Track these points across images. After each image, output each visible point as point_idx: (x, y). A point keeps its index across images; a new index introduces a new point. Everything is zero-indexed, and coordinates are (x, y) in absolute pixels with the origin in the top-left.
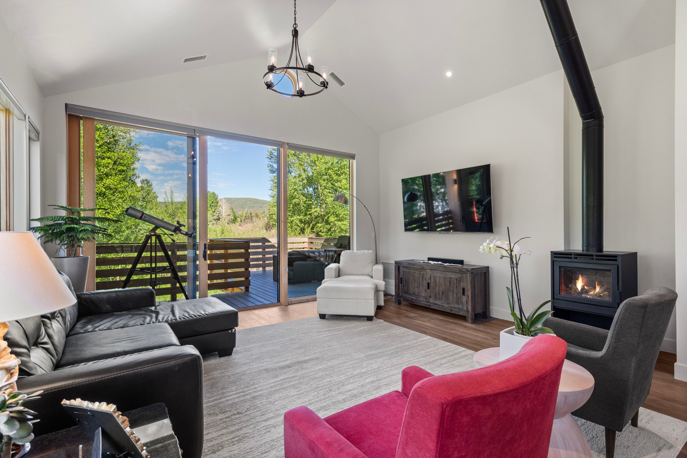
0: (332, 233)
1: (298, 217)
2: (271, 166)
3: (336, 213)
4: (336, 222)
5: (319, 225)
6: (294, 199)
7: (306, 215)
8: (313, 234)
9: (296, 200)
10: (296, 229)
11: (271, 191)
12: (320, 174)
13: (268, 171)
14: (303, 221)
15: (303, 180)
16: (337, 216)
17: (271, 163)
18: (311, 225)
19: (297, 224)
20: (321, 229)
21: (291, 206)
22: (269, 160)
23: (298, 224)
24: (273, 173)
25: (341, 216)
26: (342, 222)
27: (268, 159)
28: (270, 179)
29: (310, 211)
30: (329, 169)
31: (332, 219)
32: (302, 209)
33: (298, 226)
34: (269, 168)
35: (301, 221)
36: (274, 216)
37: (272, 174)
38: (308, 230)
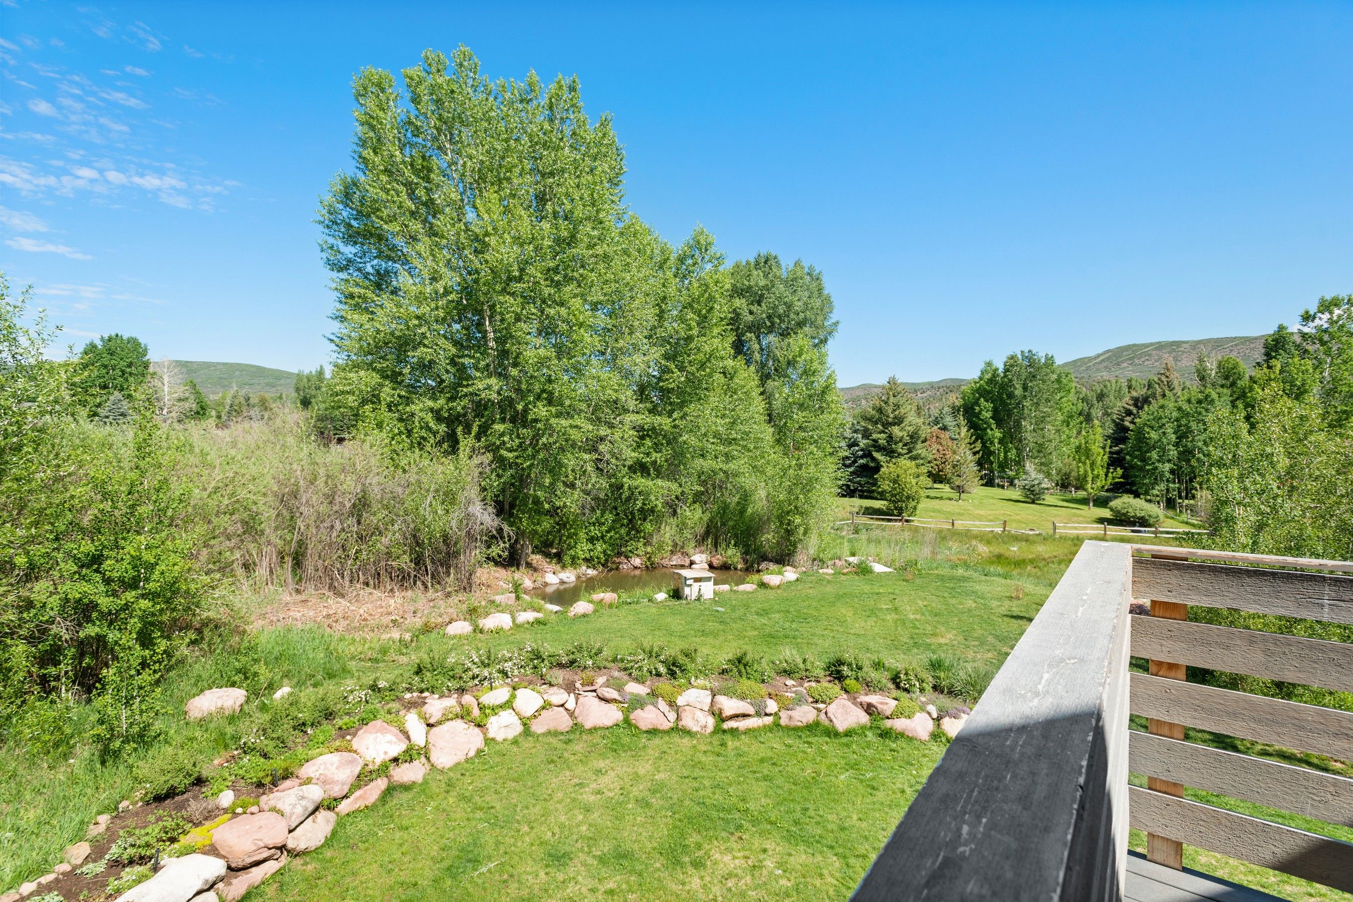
1: (430, 403)
2: (332, 248)
3: (551, 392)
4: (553, 421)
5: (498, 427)
6: (415, 348)
7: (452, 399)
8: (486, 454)
9: (424, 350)
10: (424, 440)
13: (322, 263)
14: (446, 415)
16: (552, 402)
17: (331, 240)
18: (475, 429)
19: (427, 423)
20: (506, 439)
21: (407, 371)
22: (327, 231)
23: (431, 424)
24: (338, 271)
25: (567, 403)
26: (571, 421)
27: (321, 228)
28: (334, 285)
29: (469, 385)
30: (530, 262)
31: (540, 410)
32: (443, 380)
33: (429, 429)
34: (324, 255)
35: (437, 415)
36: (351, 398)
37: (335, 274)
38: (466, 443)
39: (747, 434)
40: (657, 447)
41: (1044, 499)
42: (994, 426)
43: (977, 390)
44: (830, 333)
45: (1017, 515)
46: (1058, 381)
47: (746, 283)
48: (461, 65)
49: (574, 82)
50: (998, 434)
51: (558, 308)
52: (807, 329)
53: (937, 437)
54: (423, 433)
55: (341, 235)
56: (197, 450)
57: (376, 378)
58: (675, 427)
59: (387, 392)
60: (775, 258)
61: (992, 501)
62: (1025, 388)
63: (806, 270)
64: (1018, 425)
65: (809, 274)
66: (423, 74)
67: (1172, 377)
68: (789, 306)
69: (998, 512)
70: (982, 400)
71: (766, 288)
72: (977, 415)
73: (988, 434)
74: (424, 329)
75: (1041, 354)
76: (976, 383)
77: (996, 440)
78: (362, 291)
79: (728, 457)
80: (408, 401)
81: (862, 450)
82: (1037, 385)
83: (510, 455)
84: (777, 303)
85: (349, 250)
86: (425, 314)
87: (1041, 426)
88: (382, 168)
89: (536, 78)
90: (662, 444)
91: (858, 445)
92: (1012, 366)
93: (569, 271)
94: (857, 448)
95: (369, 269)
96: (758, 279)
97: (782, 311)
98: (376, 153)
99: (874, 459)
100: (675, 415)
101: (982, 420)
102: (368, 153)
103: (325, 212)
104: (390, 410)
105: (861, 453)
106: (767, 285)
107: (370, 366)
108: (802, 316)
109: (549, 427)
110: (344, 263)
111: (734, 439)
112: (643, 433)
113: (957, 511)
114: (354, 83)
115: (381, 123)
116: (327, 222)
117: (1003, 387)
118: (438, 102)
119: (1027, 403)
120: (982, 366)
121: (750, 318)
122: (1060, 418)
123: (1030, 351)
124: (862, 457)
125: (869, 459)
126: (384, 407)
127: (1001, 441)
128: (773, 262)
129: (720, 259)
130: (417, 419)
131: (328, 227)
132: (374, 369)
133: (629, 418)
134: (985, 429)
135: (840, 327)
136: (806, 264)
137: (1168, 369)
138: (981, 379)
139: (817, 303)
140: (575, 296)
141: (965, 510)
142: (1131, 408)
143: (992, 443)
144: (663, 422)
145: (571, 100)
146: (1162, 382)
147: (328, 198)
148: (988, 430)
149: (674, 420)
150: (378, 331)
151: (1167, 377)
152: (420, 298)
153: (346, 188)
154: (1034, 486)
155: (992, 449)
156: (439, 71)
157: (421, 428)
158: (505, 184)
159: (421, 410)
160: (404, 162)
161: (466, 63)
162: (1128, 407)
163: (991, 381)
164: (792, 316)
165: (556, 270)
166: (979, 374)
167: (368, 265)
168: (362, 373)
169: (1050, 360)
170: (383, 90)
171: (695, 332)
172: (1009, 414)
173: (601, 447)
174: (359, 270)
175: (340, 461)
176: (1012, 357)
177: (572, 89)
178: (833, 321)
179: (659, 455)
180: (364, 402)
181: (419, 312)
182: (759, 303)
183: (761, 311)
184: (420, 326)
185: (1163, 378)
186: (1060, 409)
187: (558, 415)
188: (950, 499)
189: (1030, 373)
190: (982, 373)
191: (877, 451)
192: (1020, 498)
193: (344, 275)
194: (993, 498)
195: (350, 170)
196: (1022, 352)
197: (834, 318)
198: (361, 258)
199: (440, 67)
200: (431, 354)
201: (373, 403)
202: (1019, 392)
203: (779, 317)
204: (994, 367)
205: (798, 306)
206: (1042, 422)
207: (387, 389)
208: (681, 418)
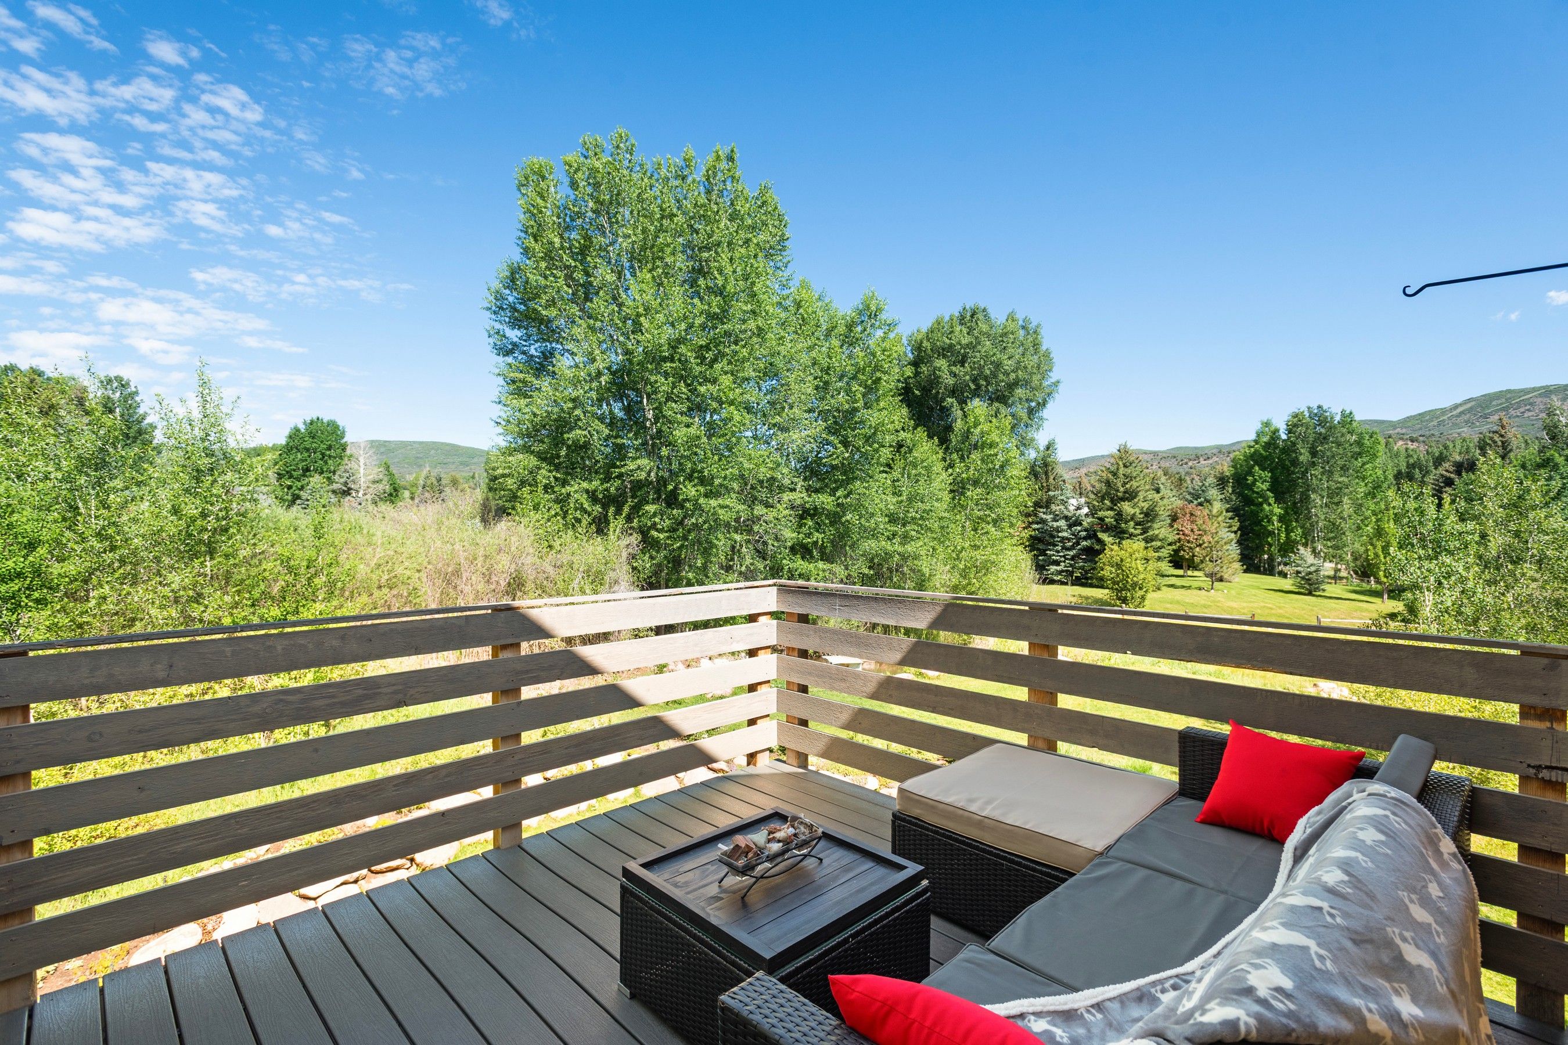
0: (689, 531)
1: (585, 485)
2: (498, 333)
3: (701, 472)
4: (702, 501)
5: (651, 508)
6: (571, 429)
7: (607, 478)
8: (635, 535)
9: (578, 432)
10: (578, 521)
11: (500, 406)
12: (655, 358)
13: (490, 348)
14: (601, 496)
15: (599, 374)
16: (702, 481)
17: (498, 326)
18: (626, 509)
19: (581, 504)
20: (657, 520)
21: (563, 453)
22: (493, 317)
23: (586, 506)
24: (504, 356)
25: (717, 482)
26: (720, 501)
27: (488, 314)
28: (497, 371)
29: (623, 466)
30: (681, 341)
31: (689, 490)
32: (597, 461)
33: (585, 511)
34: (491, 340)
35: (592, 496)
36: (510, 481)
37: (501, 359)
38: (617, 524)
39: (928, 512)
40: (818, 527)
41: (1324, 590)
42: (1272, 501)
43: (1252, 456)
44: (1049, 395)
45: (1280, 608)
46: (1359, 443)
47: (948, 341)
48: (618, 147)
49: (732, 151)
50: (1278, 510)
51: (709, 386)
52: (1019, 392)
53: (1192, 514)
54: (578, 514)
55: (507, 319)
56: (365, 531)
57: (533, 461)
58: (838, 505)
59: (545, 475)
60: (984, 310)
61: (1254, 591)
62: (1314, 453)
63: (1021, 323)
64: (1305, 498)
65: (1023, 327)
66: (582, 159)
67: (1510, 435)
68: (998, 365)
69: (1255, 605)
70: (1257, 468)
71: (969, 345)
72: (1250, 487)
73: (1262, 510)
74: (577, 412)
75: (1335, 411)
76: (1250, 447)
77: (1275, 518)
78: (521, 376)
79: (906, 538)
80: (564, 483)
81: (1086, 530)
82: (1330, 449)
83: (662, 536)
84: (982, 362)
85: (514, 335)
86: (578, 397)
87: (1336, 500)
88: (541, 255)
89: (692, 153)
90: (825, 524)
91: (1080, 524)
92: (1295, 425)
93: (721, 348)
94: (1079, 528)
95: (533, 352)
96: (962, 337)
97: (988, 372)
98: (536, 241)
99: (1100, 541)
100: (839, 493)
101: (1257, 493)
102: (530, 242)
103: (492, 298)
104: (546, 492)
105: (1084, 534)
106: (971, 343)
107: (526, 449)
108: (1013, 376)
109: (697, 507)
110: (510, 347)
111: (913, 518)
112: (805, 513)
113: (1203, 602)
114: (517, 175)
115: (541, 212)
116: (494, 308)
117: (1286, 450)
118: (597, 185)
119: (1316, 471)
120: (1258, 426)
121: (951, 381)
122: (1362, 490)
123: (1319, 407)
124: (1085, 538)
125: (1094, 541)
126: (540, 489)
127: (1281, 519)
128: (980, 316)
129: (891, 326)
130: (572, 501)
131: (495, 313)
132: (532, 452)
133: (787, 497)
134: (1261, 504)
135: (1061, 387)
136: (1020, 316)
137: (1503, 427)
138: (1256, 442)
139: (1031, 361)
140: (726, 373)
141: (1214, 601)
142: (1452, 476)
143: (1270, 521)
144: (825, 500)
145: (729, 170)
146: (1495, 442)
147: (496, 285)
148: (1265, 506)
149: (839, 498)
150: (535, 415)
151: (1502, 436)
152: (575, 382)
153: (512, 274)
154: (1310, 573)
155: (1270, 528)
156: (596, 154)
157: (576, 509)
158: (659, 263)
159: (576, 492)
160: (562, 248)
161: (622, 145)
162: (1448, 474)
163: (1267, 446)
164: (1001, 376)
165: (707, 348)
166: (1253, 437)
167: (532, 347)
168: (521, 456)
169: (1347, 419)
170: (544, 178)
171: (860, 404)
172: (1294, 484)
173: (756, 528)
174: (524, 353)
175: (497, 542)
176: (1296, 416)
177: (730, 159)
178: (1053, 380)
179: (821, 536)
180: (523, 483)
181: (574, 394)
182: (962, 363)
183: (964, 372)
184: (575, 408)
185: (1496, 438)
186: (1364, 479)
187: (706, 496)
188: (1200, 589)
189: (1320, 434)
190: (1258, 435)
191: (1104, 531)
192: (1293, 588)
193: (510, 359)
194: (1259, 588)
195: (516, 256)
196: (1309, 408)
197: (1054, 376)
198: (525, 341)
199: (597, 150)
200: (585, 436)
201: (530, 485)
202: (1304, 457)
203: (986, 378)
204: (1272, 429)
205: (1008, 364)
206: (1338, 494)
207: (543, 472)
208: (846, 497)
